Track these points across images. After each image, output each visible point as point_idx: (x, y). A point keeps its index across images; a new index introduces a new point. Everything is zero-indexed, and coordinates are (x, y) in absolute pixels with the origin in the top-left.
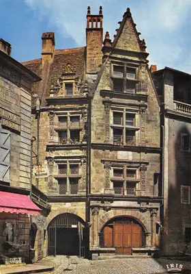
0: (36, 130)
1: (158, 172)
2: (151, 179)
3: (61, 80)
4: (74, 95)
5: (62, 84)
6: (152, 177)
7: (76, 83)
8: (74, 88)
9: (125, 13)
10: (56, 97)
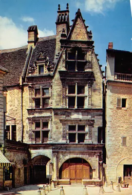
0: (21, 99)
1: (102, 126)
2: (96, 132)
3: (36, 63)
4: (44, 73)
5: (36, 66)
6: (97, 130)
7: (46, 65)
8: (44, 68)
9: (76, 13)
10: (33, 76)
